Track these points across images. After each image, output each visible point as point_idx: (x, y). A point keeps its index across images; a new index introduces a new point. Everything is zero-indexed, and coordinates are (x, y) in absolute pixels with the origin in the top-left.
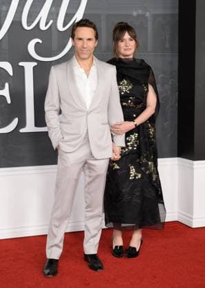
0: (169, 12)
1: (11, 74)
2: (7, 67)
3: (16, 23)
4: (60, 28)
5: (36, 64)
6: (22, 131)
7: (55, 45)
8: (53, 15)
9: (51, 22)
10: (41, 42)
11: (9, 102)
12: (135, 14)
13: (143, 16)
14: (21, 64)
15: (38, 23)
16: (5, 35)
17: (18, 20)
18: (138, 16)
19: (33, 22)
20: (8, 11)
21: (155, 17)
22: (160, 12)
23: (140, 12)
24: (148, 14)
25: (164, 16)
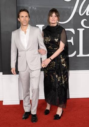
1: (74, 33)
2: (73, 31)
3: (77, 13)
5: (84, 29)
6: (78, 56)
10: (86, 20)
11: (73, 44)
14: (78, 29)
16: (72, 18)
17: (77, 12)
19: (83, 12)
20: (73, 9)
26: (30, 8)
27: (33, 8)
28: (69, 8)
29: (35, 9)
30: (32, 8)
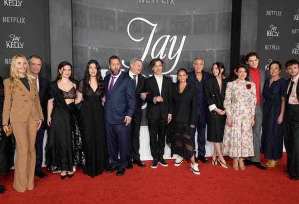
0: (225, 49)
4: (170, 58)
7: (167, 67)
8: (166, 52)
9: (165, 55)
12: (207, 50)
13: (212, 51)
15: (159, 56)
17: (149, 54)
18: (209, 51)
21: (218, 51)
22: (221, 49)
23: (210, 49)
24: (214, 50)
25: (223, 51)
26: (90, 48)
27: (94, 48)
28: (139, 49)
29: (97, 49)
30: (92, 48)
